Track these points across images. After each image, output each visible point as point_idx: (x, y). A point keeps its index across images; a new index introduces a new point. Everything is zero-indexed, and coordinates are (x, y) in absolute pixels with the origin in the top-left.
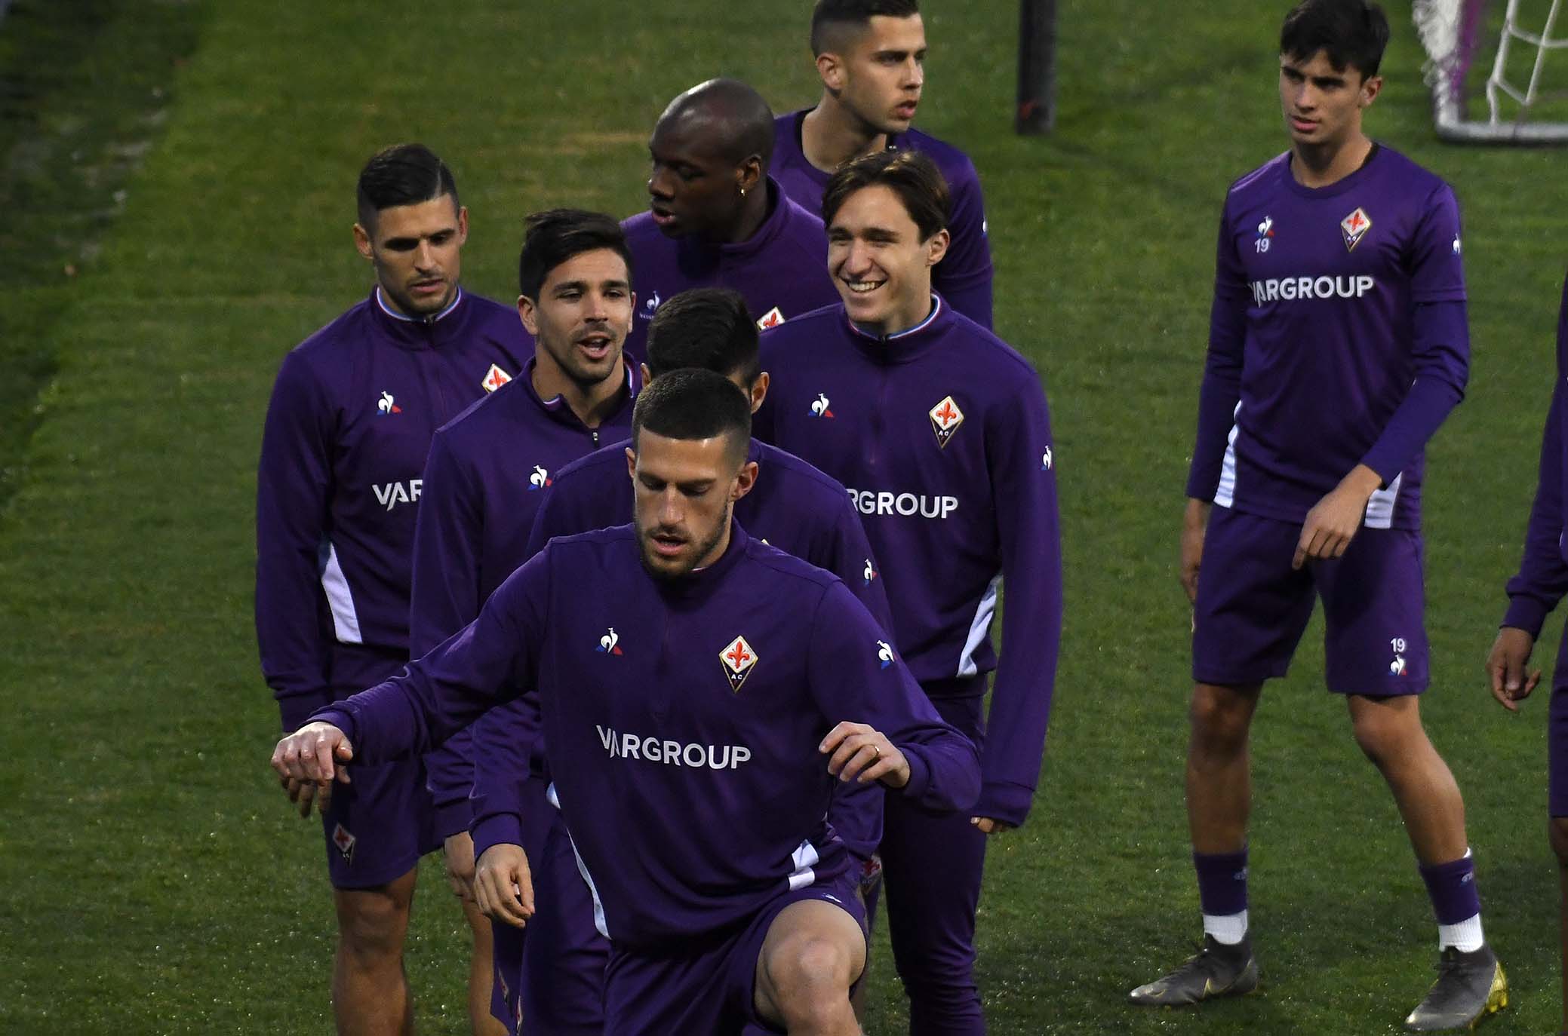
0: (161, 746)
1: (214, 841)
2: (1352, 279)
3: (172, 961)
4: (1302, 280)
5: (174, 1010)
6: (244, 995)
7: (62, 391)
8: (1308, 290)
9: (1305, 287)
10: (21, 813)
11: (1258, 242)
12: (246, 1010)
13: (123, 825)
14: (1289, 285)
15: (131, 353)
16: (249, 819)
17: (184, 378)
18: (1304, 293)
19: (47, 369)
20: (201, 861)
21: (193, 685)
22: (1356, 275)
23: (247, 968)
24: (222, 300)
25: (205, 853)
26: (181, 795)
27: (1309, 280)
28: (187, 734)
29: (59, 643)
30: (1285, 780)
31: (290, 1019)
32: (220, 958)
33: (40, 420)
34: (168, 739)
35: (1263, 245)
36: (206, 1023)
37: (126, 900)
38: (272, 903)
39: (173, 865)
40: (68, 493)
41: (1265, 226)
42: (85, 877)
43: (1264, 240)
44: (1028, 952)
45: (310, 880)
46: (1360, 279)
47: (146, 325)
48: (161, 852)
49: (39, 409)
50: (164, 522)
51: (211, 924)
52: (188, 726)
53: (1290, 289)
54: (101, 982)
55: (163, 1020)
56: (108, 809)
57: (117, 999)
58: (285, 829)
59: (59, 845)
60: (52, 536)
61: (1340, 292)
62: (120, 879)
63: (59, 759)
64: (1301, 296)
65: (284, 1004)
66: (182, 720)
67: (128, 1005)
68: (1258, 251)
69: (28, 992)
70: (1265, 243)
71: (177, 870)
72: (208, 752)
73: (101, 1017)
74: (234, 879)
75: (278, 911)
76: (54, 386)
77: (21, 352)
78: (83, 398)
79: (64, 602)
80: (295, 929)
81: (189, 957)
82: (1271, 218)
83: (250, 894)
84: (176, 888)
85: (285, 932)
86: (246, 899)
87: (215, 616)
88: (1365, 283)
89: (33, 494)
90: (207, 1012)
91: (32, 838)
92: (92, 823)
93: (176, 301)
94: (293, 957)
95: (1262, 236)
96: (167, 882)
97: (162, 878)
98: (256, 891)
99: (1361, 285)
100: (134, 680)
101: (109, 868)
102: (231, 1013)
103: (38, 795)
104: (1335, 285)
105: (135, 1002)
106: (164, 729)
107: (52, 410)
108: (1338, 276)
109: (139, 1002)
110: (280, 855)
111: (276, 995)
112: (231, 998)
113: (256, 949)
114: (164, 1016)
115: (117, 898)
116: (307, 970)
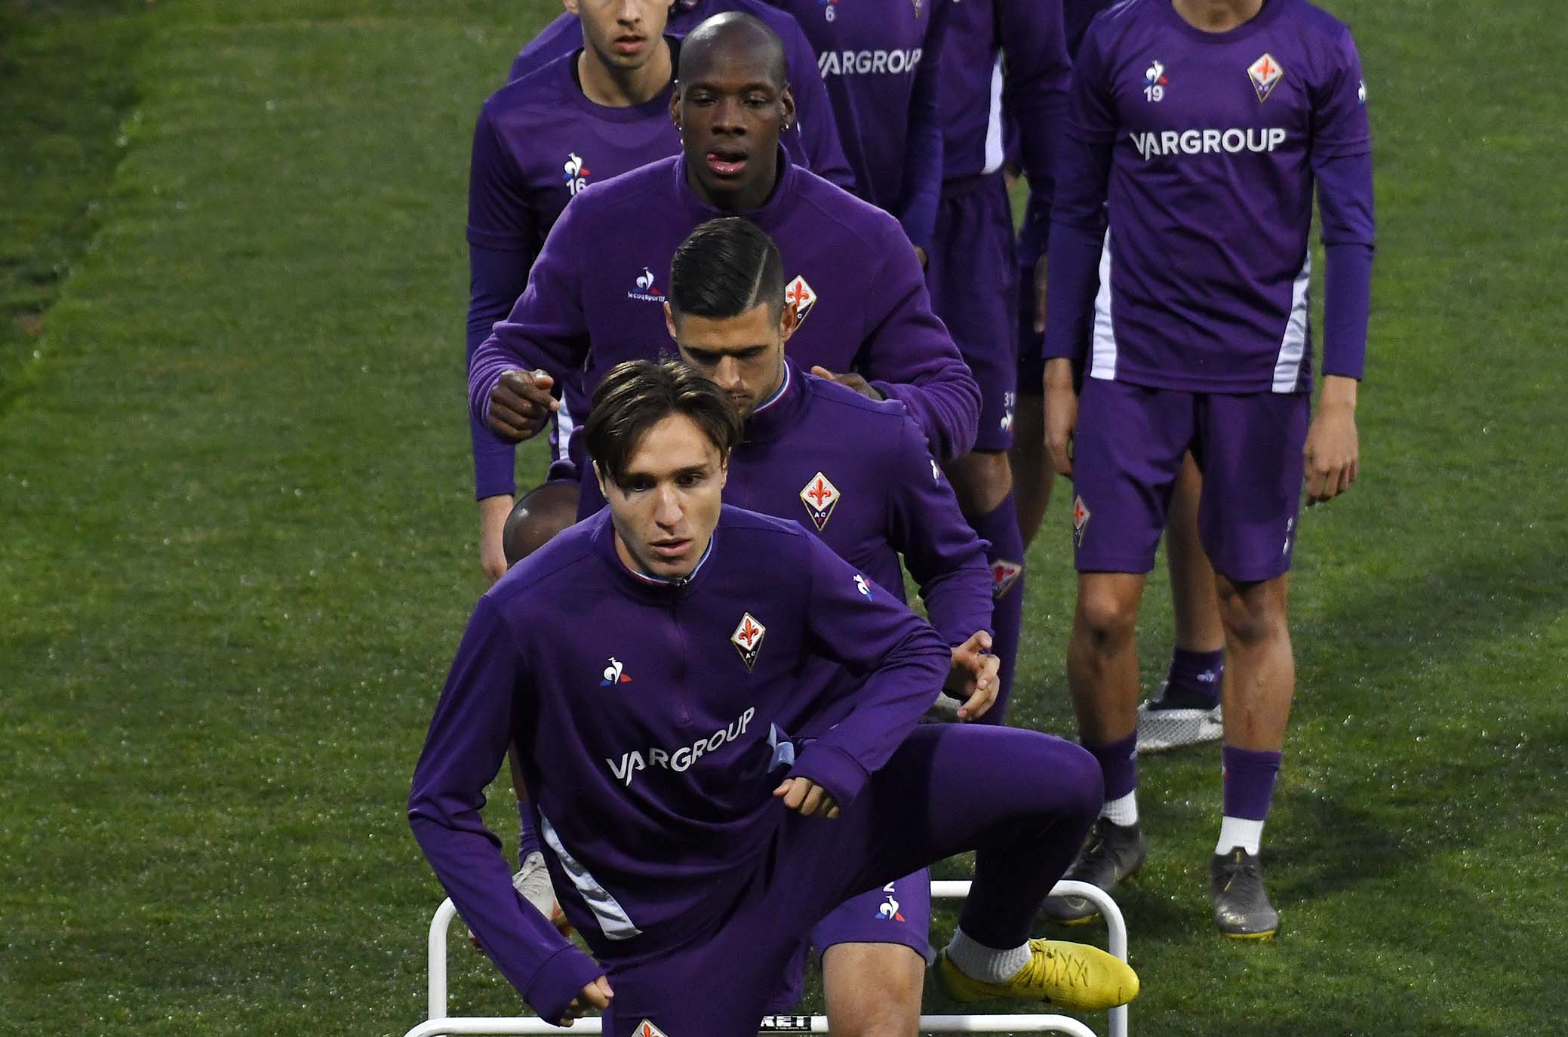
0: (257, 482)
1: (314, 579)
2: (1264, 132)
3: (275, 703)
4: (1207, 133)
5: (278, 754)
6: (350, 736)
7: (144, 122)
8: (1215, 144)
9: (1211, 140)
10: (116, 555)
11: (1148, 90)
12: (352, 752)
13: (220, 566)
14: (1192, 138)
15: (216, 81)
16: (349, 556)
17: (270, 106)
18: (1211, 148)
19: (127, 101)
20: (302, 600)
21: (287, 420)
22: (1268, 128)
23: (351, 709)
24: (305, 25)
25: (306, 591)
26: (280, 534)
27: (1216, 133)
28: (282, 471)
29: (150, 381)
30: (1409, 485)
31: (398, 759)
32: (324, 698)
33: (123, 152)
34: (264, 476)
35: (1156, 94)
36: (311, 766)
37: (226, 643)
38: (375, 642)
39: (272, 605)
40: (154, 226)
41: (1156, 71)
42: (184, 619)
43: (1156, 88)
44: (1150, 670)
45: (414, 617)
46: (1273, 131)
47: (229, 52)
48: (259, 592)
49: (122, 141)
50: (252, 254)
51: (313, 665)
52: (283, 462)
53: (1193, 143)
54: (202, 727)
55: (267, 765)
56: (206, 550)
57: (220, 743)
58: (386, 565)
59: (156, 588)
60: (140, 271)
61: (1251, 147)
62: (218, 620)
63: (153, 499)
64: (1206, 150)
65: (391, 744)
66: (278, 456)
67: (231, 749)
68: (1149, 99)
69: (128, 739)
70: (1158, 91)
71: (277, 610)
72: (305, 489)
73: (203, 762)
74: (336, 618)
75: (381, 649)
76: (137, 116)
77: (102, 83)
78: (166, 129)
79: (154, 339)
80: (401, 667)
81: (291, 698)
82: (1161, 62)
83: (352, 633)
84: (275, 629)
85: (389, 671)
86: (349, 637)
87: (310, 348)
88: (1277, 136)
89: (119, 229)
90: (312, 755)
91: (127, 581)
92: (189, 564)
93: (260, 26)
94: (397, 696)
95: (1152, 84)
96: (267, 623)
97: (262, 619)
98: (358, 630)
99: (1274, 137)
100: (227, 418)
101: (206, 609)
102: (336, 755)
103: (133, 537)
104: (1245, 139)
105: (237, 746)
106: (260, 467)
107: (134, 144)
108: (1250, 128)
109: (242, 746)
110: (383, 592)
111: (381, 735)
112: (337, 740)
113: (360, 688)
114: (268, 760)
115: (216, 641)
116: (414, 709)
